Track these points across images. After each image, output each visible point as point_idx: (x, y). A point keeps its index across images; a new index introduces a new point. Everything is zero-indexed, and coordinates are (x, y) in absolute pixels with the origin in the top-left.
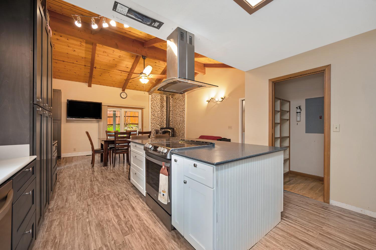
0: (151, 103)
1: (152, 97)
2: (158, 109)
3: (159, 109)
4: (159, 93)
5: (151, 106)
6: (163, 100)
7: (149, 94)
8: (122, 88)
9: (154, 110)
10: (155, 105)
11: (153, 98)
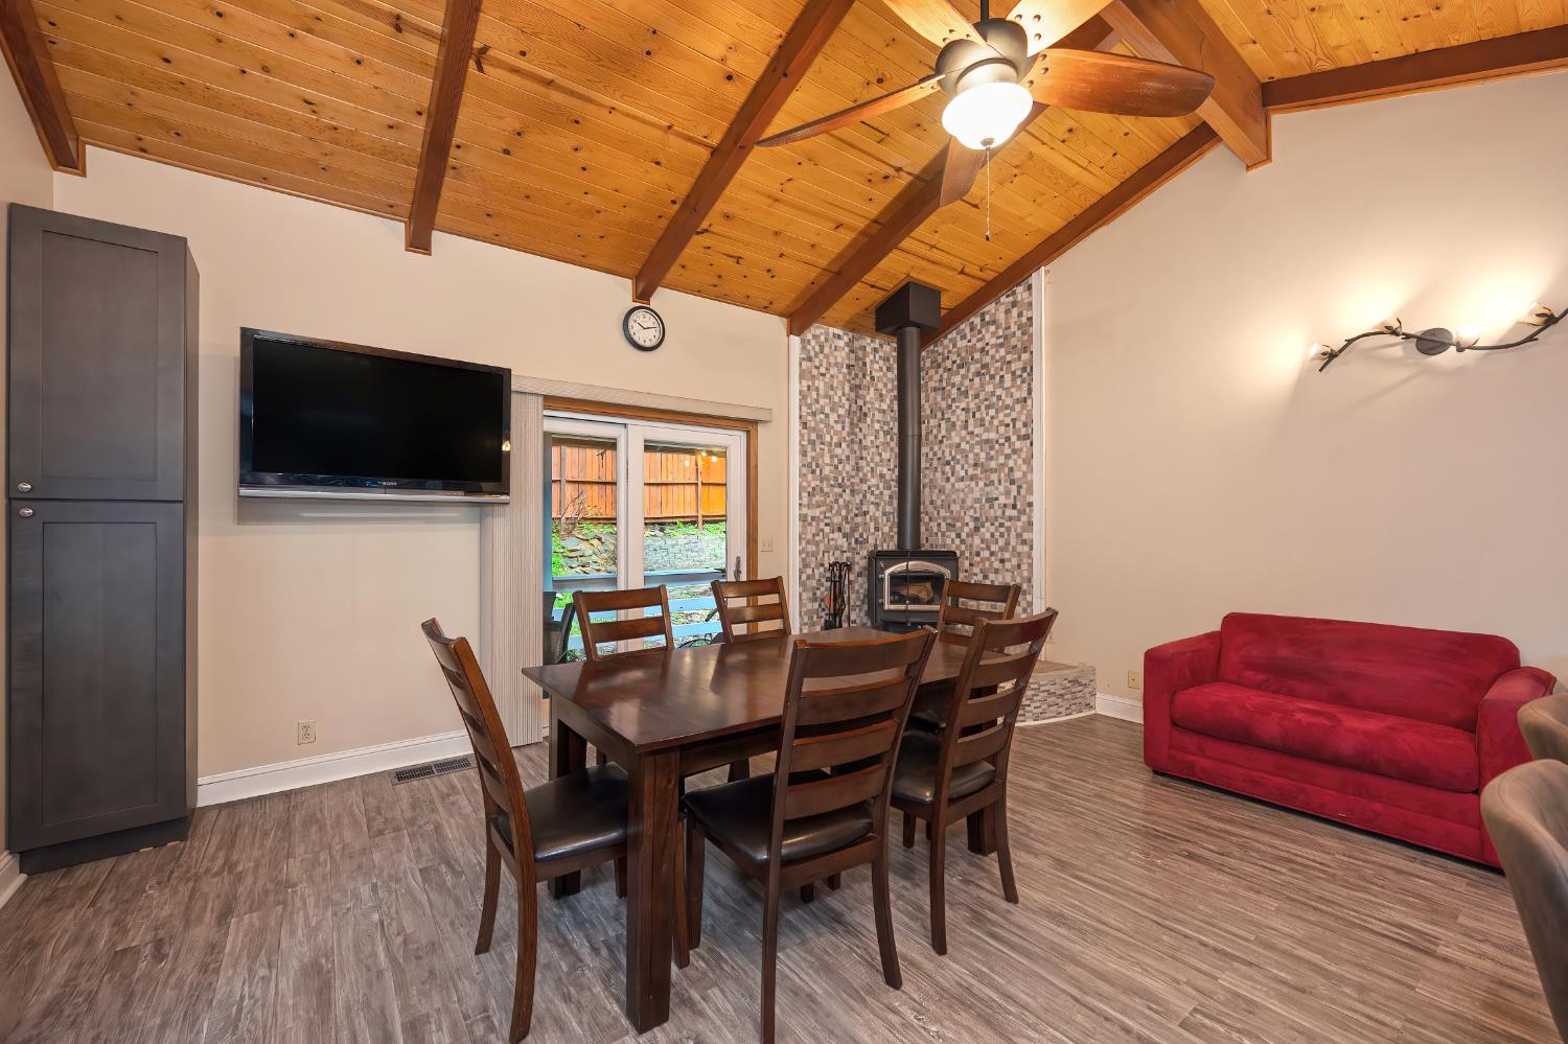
0: (800, 392)
1: (804, 348)
2: (839, 427)
3: (843, 428)
4: (848, 322)
5: (800, 406)
6: (864, 376)
7: (791, 332)
8: (637, 279)
9: (813, 436)
10: (822, 401)
11: (810, 359)
